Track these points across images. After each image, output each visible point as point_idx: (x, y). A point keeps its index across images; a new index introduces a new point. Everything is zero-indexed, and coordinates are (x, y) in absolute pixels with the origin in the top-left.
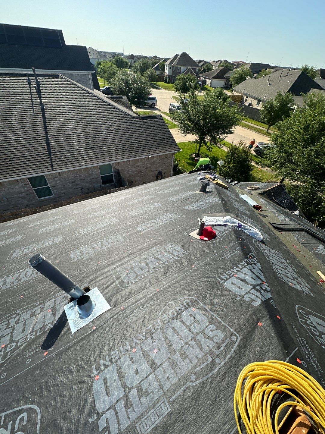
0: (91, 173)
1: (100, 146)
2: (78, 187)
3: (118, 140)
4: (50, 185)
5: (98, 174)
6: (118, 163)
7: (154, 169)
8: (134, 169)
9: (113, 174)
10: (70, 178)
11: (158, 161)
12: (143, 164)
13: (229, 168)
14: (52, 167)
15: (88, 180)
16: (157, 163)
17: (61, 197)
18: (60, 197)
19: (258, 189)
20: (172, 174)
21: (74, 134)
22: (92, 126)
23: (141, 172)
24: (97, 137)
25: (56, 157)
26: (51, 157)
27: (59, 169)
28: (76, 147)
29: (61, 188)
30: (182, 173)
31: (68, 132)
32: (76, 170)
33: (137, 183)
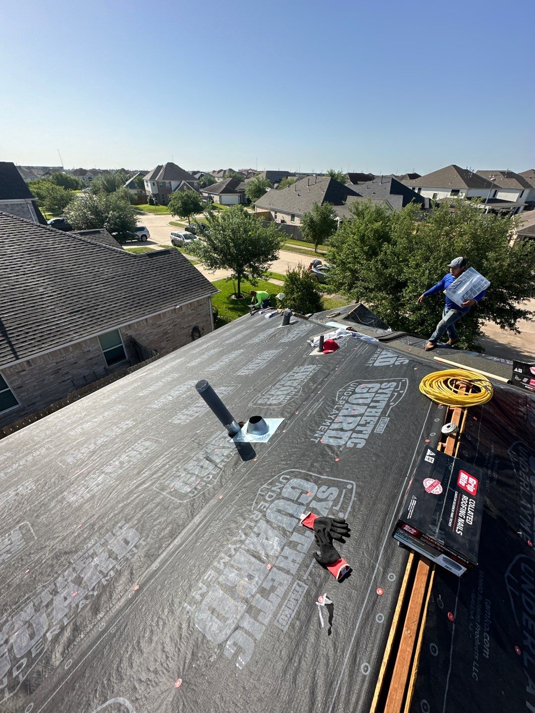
0: (85, 350)
1: (93, 305)
2: (66, 378)
3: (120, 292)
4: (13, 387)
5: (97, 351)
6: (129, 325)
7: (187, 325)
8: (156, 330)
9: (123, 344)
10: (49, 366)
11: (190, 312)
12: (169, 321)
13: (294, 299)
14: (15, 353)
15: (82, 362)
16: (189, 315)
17: (35, 403)
18: (33, 404)
19: (339, 314)
20: (213, 327)
21: (41, 295)
22: (70, 278)
23: (166, 333)
24: (84, 292)
25: (17, 336)
26: (8, 338)
27: (30, 354)
28: (51, 314)
29: (34, 387)
30: (227, 323)
31: (28, 293)
32: (59, 350)
33: (164, 351)
